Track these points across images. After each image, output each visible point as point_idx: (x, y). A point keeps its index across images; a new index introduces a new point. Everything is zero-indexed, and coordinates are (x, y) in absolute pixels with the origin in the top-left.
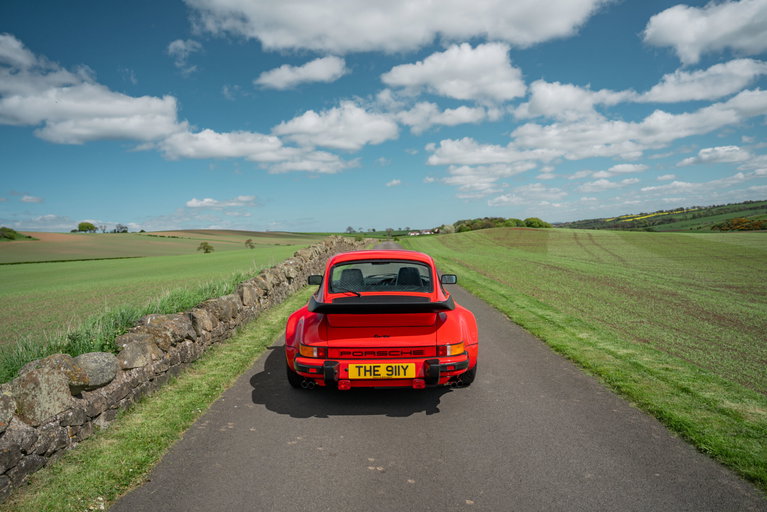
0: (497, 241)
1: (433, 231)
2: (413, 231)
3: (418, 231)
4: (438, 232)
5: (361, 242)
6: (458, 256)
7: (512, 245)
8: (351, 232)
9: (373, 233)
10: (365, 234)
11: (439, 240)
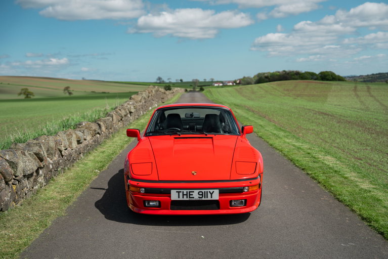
0: (286, 92)
1: (235, 82)
2: (217, 82)
3: (222, 82)
4: (239, 83)
5: (171, 91)
6: (250, 103)
7: (298, 96)
8: (160, 82)
9: (181, 84)
10: (174, 84)
11: (236, 90)
